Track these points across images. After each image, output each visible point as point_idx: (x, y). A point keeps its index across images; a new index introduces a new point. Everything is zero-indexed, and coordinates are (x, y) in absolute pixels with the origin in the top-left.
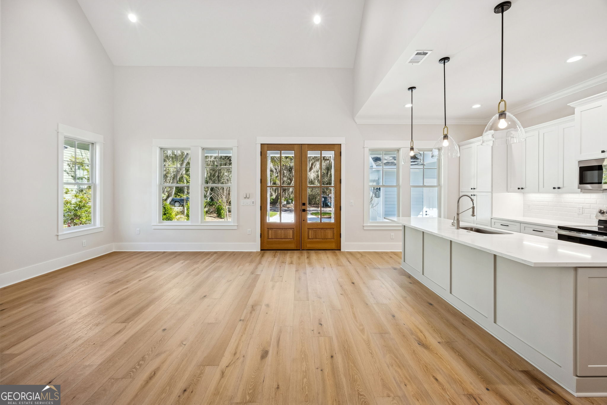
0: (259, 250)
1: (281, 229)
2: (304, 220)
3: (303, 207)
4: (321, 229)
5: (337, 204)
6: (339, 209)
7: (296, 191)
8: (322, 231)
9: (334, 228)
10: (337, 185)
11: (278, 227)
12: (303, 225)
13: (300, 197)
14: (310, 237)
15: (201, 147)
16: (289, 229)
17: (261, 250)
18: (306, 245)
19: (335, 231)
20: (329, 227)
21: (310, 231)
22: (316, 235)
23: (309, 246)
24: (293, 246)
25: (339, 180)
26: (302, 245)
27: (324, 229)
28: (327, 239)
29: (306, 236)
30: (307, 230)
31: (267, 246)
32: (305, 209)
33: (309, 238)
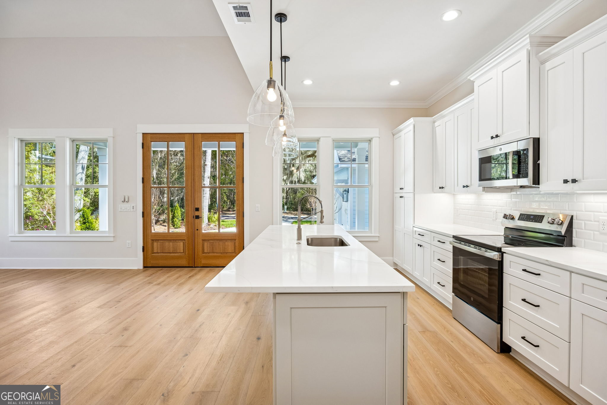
0: (141, 267)
1: (169, 241)
2: (197, 230)
3: (197, 213)
4: (219, 241)
5: (239, 209)
6: (242, 216)
7: (188, 193)
8: (221, 243)
9: (236, 240)
10: (239, 185)
11: (165, 239)
12: (196, 236)
13: (192, 201)
14: (206, 251)
15: (70, 139)
16: (179, 241)
17: (144, 267)
18: (201, 261)
19: (237, 244)
20: (230, 238)
21: (206, 244)
22: (213, 248)
23: (204, 262)
24: (184, 262)
25: (241, 179)
26: (196, 261)
27: (223, 241)
28: (227, 253)
29: (201, 249)
30: (201, 241)
31: (151, 262)
32: (199, 216)
33: (203, 252)
